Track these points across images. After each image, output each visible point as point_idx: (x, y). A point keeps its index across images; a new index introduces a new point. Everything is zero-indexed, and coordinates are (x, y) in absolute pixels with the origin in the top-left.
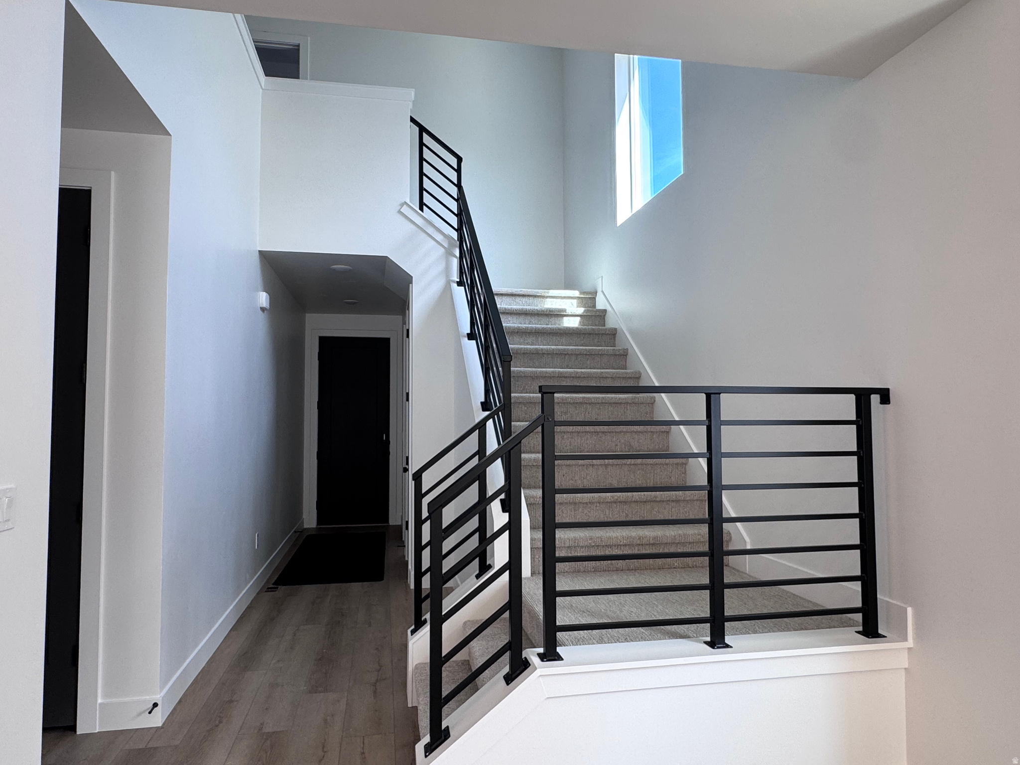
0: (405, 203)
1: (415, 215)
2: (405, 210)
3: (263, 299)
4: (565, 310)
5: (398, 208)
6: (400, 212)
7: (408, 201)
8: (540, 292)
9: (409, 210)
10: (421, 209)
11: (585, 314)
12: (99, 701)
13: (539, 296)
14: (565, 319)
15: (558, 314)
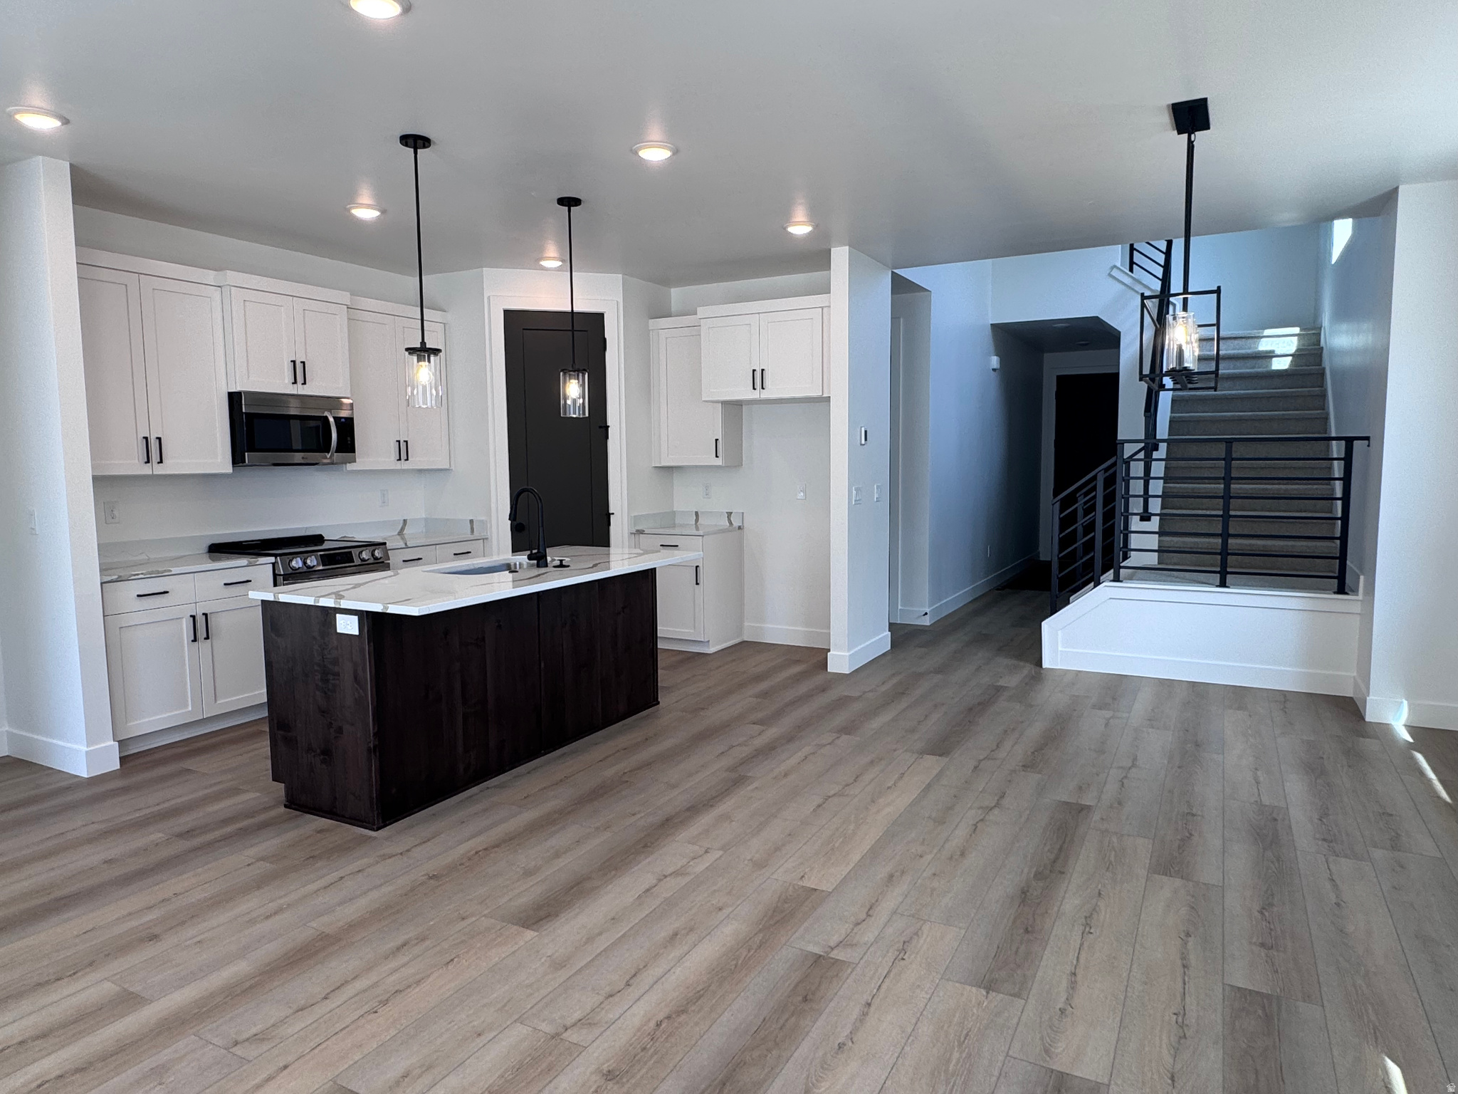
0: (1115, 266)
1: (1127, 277)
2: (1115, 273)
3: (995, 361)
4: (1273, 351)
5: (1108, 272)
6: (1110, 275)
7: (1119, 264)
8: (1254, 332)
9: (1119, 272)
10: (1131, 270)
11: (1297, 353)
12: (900, 607)
13: (1252, 337)
14: (1274, 359)
15: (1269, 355)
